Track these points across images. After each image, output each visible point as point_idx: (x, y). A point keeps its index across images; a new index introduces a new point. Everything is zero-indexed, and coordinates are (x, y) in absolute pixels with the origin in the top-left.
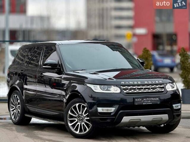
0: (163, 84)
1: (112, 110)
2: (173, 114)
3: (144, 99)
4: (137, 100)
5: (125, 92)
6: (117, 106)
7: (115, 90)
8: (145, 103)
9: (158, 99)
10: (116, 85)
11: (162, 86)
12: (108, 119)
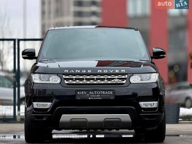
0: (127, 74)
4: (80, 93)
5: (66, 82)
8: (90, 97)
9: (111, 93)
11: (123, 77)
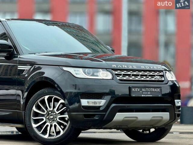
1: (102, 102)
3: (143, 90)
6: (109, 98)
7: (104, 75)
8: (143, 94)
9: (159, 90)
10: (106, 69)
11: (161, 74)
12: (96, 116)
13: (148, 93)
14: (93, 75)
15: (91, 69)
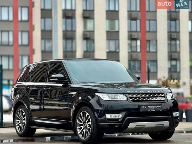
0: (164, 93)
2: (173, 121)
3: (148, 107)
4: (142, 107)
5: (131, 100)
6: (124, 113)
7: (121, 98)
8: (148, 110)
9: (160, 107)
10: (123, 94)
11: (163, 95)
12: (117, 125)
13: (152, 109)
14: (114, 98)
15: (113, 94)
